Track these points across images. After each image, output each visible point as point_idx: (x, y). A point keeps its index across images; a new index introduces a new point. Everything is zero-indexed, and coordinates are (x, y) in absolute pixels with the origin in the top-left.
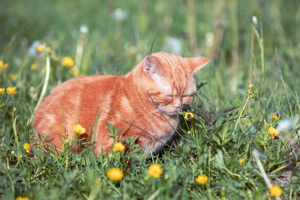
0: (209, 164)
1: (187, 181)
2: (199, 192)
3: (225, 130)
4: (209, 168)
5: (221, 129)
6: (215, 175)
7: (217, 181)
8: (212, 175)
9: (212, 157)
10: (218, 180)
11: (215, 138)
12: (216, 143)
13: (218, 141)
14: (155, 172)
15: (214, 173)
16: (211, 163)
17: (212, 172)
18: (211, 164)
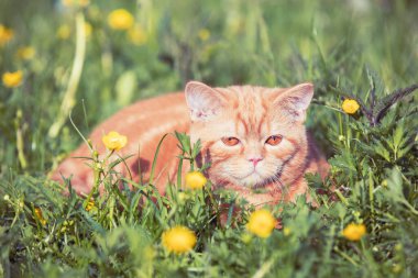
0: (371, 198)
1: (332, 233)
2: (356, 252)
3: (399, 133)
4: (372, 207)
5: (391, 132)
6: (382, 220)
7: (388, 230)
8: (378, 219)
9: (375, 185)
10: (389, 227)
11: (379, 150)
12: (384, 159)
13: (386, 155)
14: (262, 226)
15: (382, 216)
16: (374, 196)
17: (377, 212)
18: (375, 199)
